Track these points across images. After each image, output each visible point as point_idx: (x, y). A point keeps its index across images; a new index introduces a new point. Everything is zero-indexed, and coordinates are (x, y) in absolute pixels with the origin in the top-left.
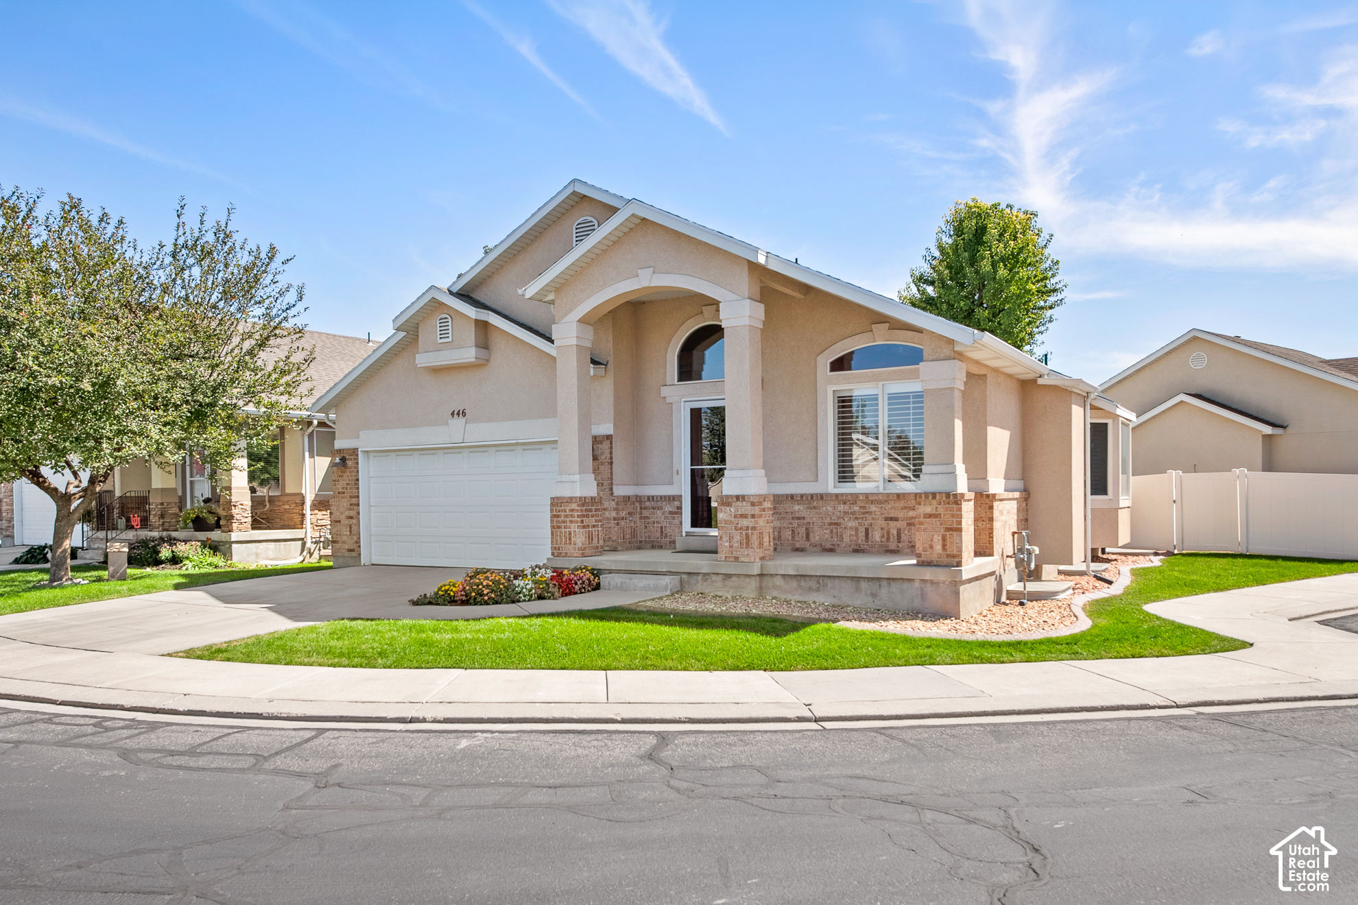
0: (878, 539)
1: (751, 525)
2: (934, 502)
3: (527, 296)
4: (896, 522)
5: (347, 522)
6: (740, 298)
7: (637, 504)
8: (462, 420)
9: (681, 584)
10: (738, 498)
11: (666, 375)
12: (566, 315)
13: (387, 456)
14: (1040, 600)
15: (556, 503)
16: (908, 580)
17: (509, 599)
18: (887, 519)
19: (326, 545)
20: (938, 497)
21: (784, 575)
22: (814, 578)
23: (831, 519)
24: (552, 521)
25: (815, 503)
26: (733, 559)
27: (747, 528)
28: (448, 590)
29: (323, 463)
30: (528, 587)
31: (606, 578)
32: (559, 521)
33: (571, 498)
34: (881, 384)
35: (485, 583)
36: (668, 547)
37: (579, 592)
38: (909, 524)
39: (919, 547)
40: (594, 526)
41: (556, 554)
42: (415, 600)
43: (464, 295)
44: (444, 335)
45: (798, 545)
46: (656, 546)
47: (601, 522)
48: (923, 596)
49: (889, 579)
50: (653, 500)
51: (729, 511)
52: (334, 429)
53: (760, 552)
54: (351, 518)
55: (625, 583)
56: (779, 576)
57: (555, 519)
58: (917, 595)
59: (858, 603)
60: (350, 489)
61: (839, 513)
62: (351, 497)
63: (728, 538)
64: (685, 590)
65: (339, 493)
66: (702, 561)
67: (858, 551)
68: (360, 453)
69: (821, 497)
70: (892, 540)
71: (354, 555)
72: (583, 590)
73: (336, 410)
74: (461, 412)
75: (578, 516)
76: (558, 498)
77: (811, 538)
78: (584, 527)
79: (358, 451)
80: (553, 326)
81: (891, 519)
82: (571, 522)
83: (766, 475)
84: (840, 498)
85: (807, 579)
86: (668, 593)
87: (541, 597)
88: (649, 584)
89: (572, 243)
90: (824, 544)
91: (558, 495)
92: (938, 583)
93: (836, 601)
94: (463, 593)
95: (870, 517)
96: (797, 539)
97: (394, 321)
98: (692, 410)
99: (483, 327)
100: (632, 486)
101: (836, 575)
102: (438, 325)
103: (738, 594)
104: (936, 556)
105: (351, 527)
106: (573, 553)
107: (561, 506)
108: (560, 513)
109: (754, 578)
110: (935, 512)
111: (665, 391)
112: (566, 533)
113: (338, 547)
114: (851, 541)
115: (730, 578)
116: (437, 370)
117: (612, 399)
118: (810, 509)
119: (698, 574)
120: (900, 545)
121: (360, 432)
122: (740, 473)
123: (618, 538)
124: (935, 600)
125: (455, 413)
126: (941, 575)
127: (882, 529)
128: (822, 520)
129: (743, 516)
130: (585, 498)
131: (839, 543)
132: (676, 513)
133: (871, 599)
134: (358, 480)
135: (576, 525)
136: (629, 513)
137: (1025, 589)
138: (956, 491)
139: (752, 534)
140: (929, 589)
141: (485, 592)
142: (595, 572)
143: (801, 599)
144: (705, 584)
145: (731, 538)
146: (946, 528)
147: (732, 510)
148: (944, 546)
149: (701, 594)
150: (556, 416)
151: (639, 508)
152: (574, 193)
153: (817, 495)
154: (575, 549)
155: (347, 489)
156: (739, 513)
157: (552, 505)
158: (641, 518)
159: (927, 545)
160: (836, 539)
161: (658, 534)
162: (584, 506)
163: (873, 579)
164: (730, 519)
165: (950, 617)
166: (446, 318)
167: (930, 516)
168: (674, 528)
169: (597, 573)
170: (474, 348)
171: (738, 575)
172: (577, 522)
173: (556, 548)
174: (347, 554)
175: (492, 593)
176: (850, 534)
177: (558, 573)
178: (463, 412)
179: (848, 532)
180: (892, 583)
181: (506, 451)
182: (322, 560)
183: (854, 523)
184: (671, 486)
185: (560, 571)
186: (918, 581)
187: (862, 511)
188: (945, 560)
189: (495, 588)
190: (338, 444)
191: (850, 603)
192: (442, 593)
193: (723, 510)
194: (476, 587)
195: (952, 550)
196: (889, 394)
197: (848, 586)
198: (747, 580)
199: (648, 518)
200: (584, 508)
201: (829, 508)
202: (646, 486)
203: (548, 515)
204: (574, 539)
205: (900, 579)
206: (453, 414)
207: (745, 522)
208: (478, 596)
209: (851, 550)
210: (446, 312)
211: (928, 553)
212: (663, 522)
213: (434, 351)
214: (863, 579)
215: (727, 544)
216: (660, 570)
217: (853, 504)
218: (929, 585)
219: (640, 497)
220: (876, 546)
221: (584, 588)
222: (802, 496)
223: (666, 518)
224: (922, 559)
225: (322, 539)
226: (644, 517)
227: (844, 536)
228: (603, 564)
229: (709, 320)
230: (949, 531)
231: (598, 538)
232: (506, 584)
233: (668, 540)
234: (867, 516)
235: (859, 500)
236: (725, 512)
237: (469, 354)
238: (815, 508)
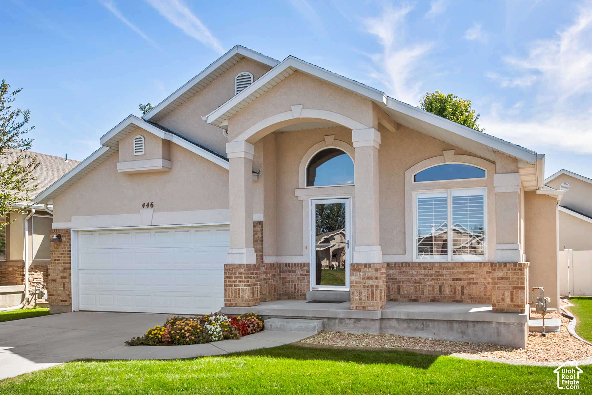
0: (448, 293)
1: (376, 284)
2: (505, 269)
3: (209, 122)
4: (460, 282)
5: (61, 281)
6: (367, 127)
7: (278, 269)
8: (150, 210)
9: (323, 326)
10: (366, 265)
11: (298, 182)
12: (236, 136)
13: (93, 234)
14: (550, 332)
15: (228, 268)
16: (488, 322)
17: (204, 340)
18: (454, 279)
19: (40, 296)
20: (508, 266)
21: (398, 319)
22: (420, 321)
23: (415, 279)
24: (225, 281)
25: (404, 269)
26: (361, 308)
27: (372, 286)
28: (156, 334)
29: (38, 239)
30: (218, 330)
31: (269, 322)
32: (230, 281)
33: (240, 265)
34: (449, 190)
35: (186, 328)
36: (300, 298)
37: (251, 333)
38: (469, 283)
39: (494, 299)
40: (255, 285)
41: (228, 305)
42: (130, 341)
43: (154, 122)
44: (138, 149)
45: (392, 297)
46: (290, 297)
47: (259, 282)
48: (499, 334)
49: (474, 322)
50: (289, 266)
51: (358, 275)
52: (52, 215)
53: (380, 304)
54: (65, 278)
55: (283, 325)
56: (394, 320)
57: (227, 280)
58: (494, 332)
59: (451, 338)
60: (64, 257)
61: (420, 276)
62: (65, 263)
63: (358, 294)
64: (326, 330)
65: (55, 260)
66: (338, 309)
67: (434, 301)
68: (72, 232)
69: (409, 265)
70: (457, 293)
71: (66, 304)
72: (254, 331)
73: (53, 201)
74: (150, 204)
75: (245, 278)
76: (230, 265)
77: (401, 292)
78: (249, 285)
79: (70, 231)
80: (227, 144)
81: (457, 280)
82: (240, 282)
83: (382, 250)
84: (422, 265)
85: (415, 322)
86: (316, 332)
87: (226, 338)
88: (302, 326)
89: (234, 89)
90: (410, 297)
91: (230, 262)
92: (509, 324)
93: (436, 337)
94: (168, 336)
95: (442, 278)
96: (392, 293)
97: (101, 139)
98: (317, 206)
99: (167, 144)
100: (274, 257)
101: (436, 319)
102: (134, 143)
103: (366, 332)
104: (506, 306)
105: (64, 285)
106: (241, 304)
107: (232, 271)
108: (232, 276)
109: (377, 321)
110: (505, 276)
111: (297, 193)
112: (236, 289)
113: (54, 298)
114: (429, 294)
115: (359, 321)
116: (131, 175)
117: (262, 197)
118: (401, 273)
119: (336, 318)
120: (463, 297)
121: (72, 217)
122: (367, 248)
123: (266, 292)
124: (507, 336)
125: (146, 205)
126: (512, 319)
127: (451, 286)
128: (409, 280)
129: (369, 278)
130: (250, 265)
131: (421, 295)
132: (306, 275)
133: (460, 335)
134: (70, 251)
135: (244, 284)
136: (273, 275)
137: (544, 325)
138: (520, 262)
139: (376, 290)
140: (503, 328)
141: (187, 335)
142: (260, 318)
143: (411, 335)
144: (341, 325)
145: (360, 293)
146: (513, 287)
147: (361, 274)
148: (512, 299)
149: (339, 332)
150: (228, 208)
151: (278, 272)
152: (237, 55)
153: (406, 263)
154: (242, 301)
155: (61, 257)
156: (366, 276)
157: (226, 269)
158: (280, 278)
159: (500, 298)
160: (418, 293)
161: (293, 289)
162: (249, 271)
163: (462, 322)
164: (359, 280)
165: (519, 348)
166: (141, 138)
167: (502, 278)
168: (304, 285)
169: (261, 318)
170: (162, 159)
171: (366, 320)
172: (244, 282)
173: (228, 300)
174: (61, 303)
175: (191, 335)
176: (428, 289)
177: (234, 320)
178: (151, 204)
179: (427, 288)
180: (476, 324)
181: (183, 232)
182: (37, 307)
183: (431, 282)
184: (302, 257)
185: (233, 317)
186: (495, 323)
187: (437, 274)
188: (513, 309)
189: (194, 332)
190: (55, 225)
191: (445, 338)
192: (152, 336)
193: (354, 274)
194: (179, 331)
195: (517, 301)
196: (453, 197)
197: (444, 326)
198: (372, 323)
199: (285, 278)
200: (249, 272)
201: (414, 272)
202: (283, 257)
203: (223, 276)
204: (242, 294)
205: (482, 322)
206: (143, 206)
207: (371, 283)
208: (181, 338)
209: (429, 300)
210: (140, 134)
211: (500, 304)
212: (296, 281)
213: (130, 161)
214: (455, 322)
215: (357, 298)
216: (307, 316)
217: (430, 269)
218: (502, 326)
219: (280, 264)
220: (447, 298)
221: (255, 330)
222: (395, 264)
223: (298, 278)
224: (497, 308)
225: (37, 292)
226: (283, 278)
227: (425, 291)
228: (264, 312)
229: (329, 145)
230: (515, 289)
231: (257, 293)
232: (201, 329)
233: (300, 293)
234: (440, 277)
235: (435, 267)
236: (355, 275)
237: (158, 163)
238: (404, 272)
